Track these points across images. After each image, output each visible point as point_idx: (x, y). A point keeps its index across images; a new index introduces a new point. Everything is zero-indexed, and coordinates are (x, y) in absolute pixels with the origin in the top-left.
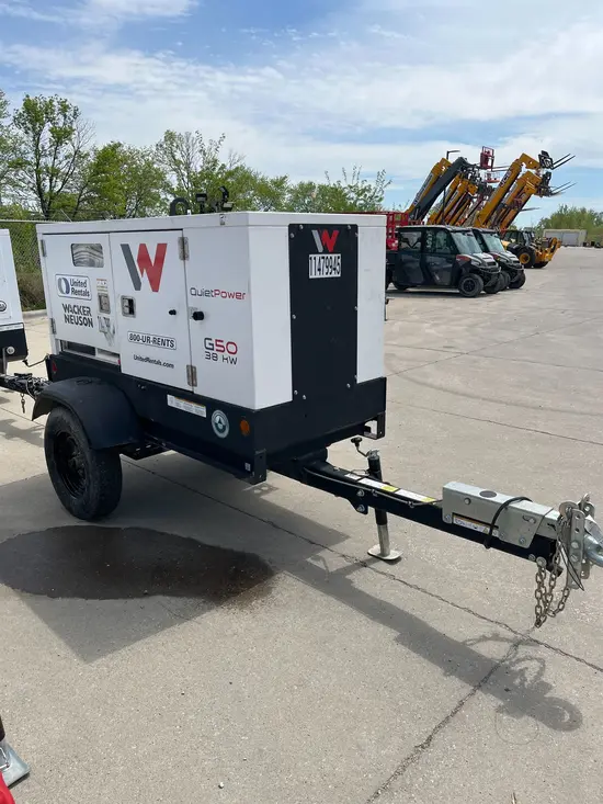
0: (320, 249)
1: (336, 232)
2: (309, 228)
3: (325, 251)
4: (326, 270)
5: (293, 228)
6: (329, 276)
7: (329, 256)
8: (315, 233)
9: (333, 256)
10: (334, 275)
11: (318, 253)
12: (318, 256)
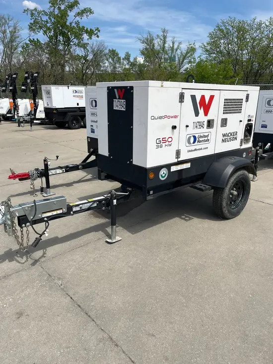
0: (117, 97)
1: (124, 90)
2: (113, 88)
3: (119, 99)
4: (119, 107)
5: (108, 88)
6: (120, 109)
7: (121, 100)
8: (116, 90)
9: (122, 100)
10: (123, 109)
11: (116, 99)
12: (117, 100)
